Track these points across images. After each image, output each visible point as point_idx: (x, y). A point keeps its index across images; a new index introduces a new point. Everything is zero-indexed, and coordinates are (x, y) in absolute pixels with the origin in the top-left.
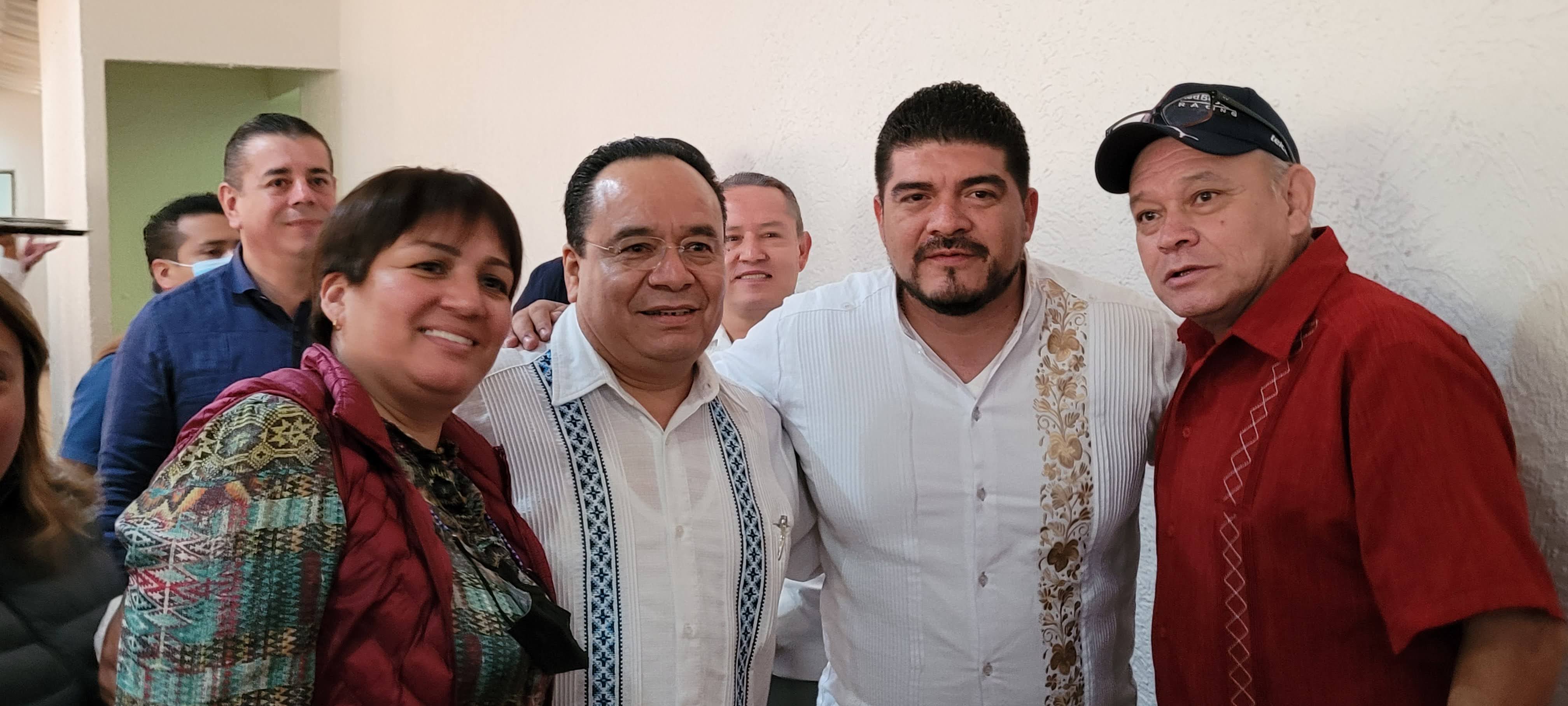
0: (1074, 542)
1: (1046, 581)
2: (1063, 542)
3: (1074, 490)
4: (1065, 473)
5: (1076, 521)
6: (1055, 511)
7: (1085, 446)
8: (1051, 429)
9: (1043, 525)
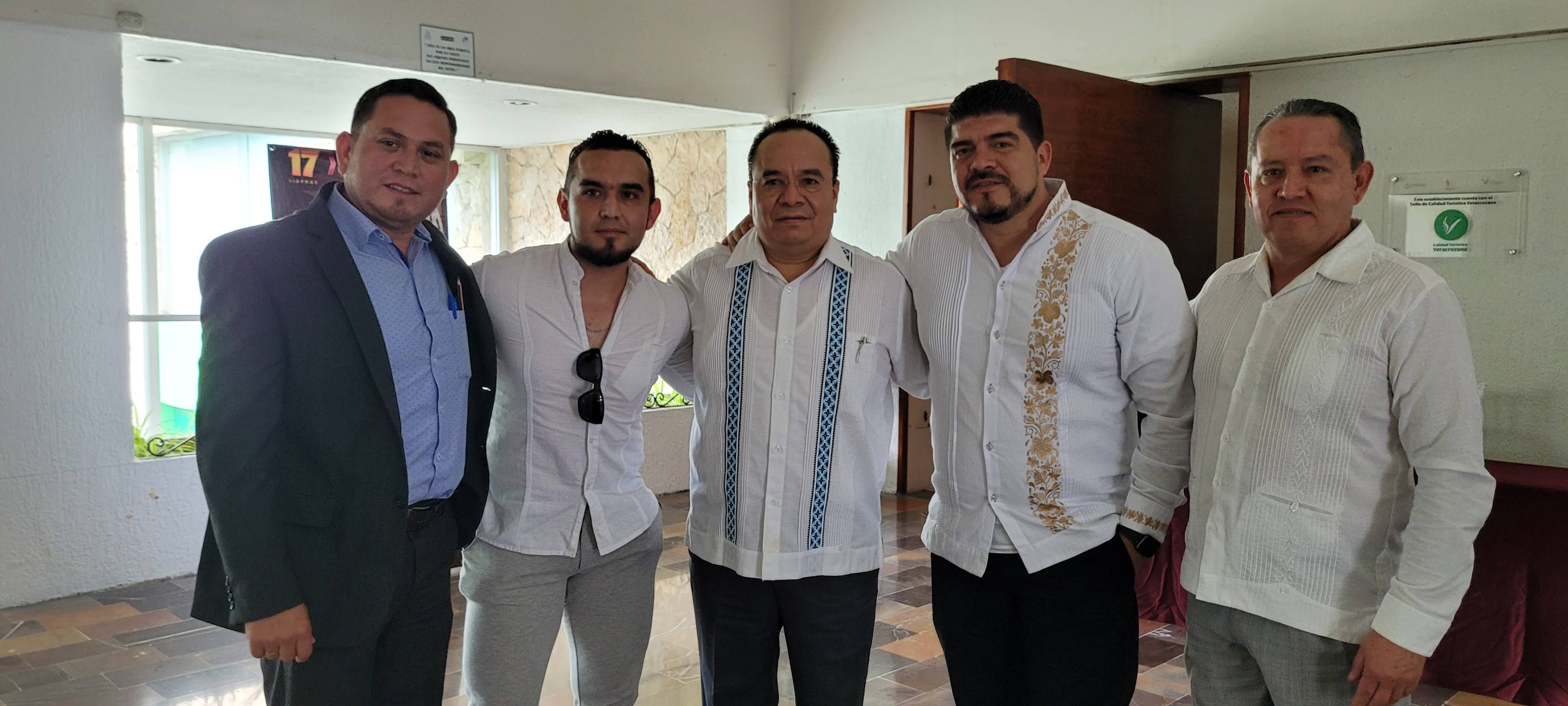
0: (1049, 372)
1: (1030, 395)
2: (1041, 371)
4: (1046, 326)
7: (1062, 311)
8: (1043, 299)
9: (1029, 359)
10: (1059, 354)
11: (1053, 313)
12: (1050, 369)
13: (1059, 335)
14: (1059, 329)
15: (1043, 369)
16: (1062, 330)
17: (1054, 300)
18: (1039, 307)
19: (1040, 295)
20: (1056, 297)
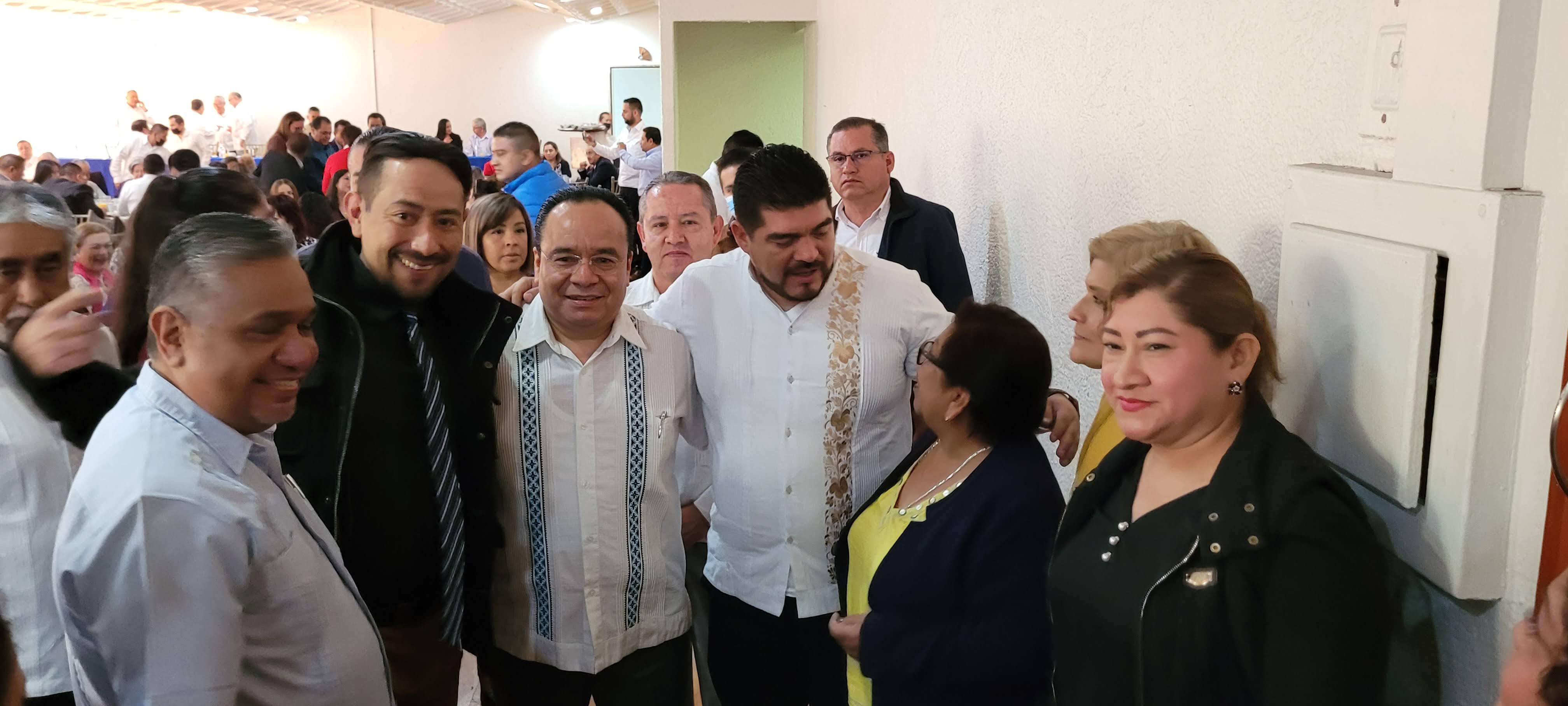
0: (847, 411)
1: (829, 436)
2: (840, 411)
3: (848, 377)
4: (843, 366)
5: (848, 397)
6: (835, 390)
7: (856, 351)
8: (835, 339)
9: (828, 399)
10: (856, 392)
11: (848, 353)
13: (856, 374)
14: (855, 368)
15: (843, 408)
17: (846, 341)
18: (833, 347)
19: (831, 336)
20: (849, 338)
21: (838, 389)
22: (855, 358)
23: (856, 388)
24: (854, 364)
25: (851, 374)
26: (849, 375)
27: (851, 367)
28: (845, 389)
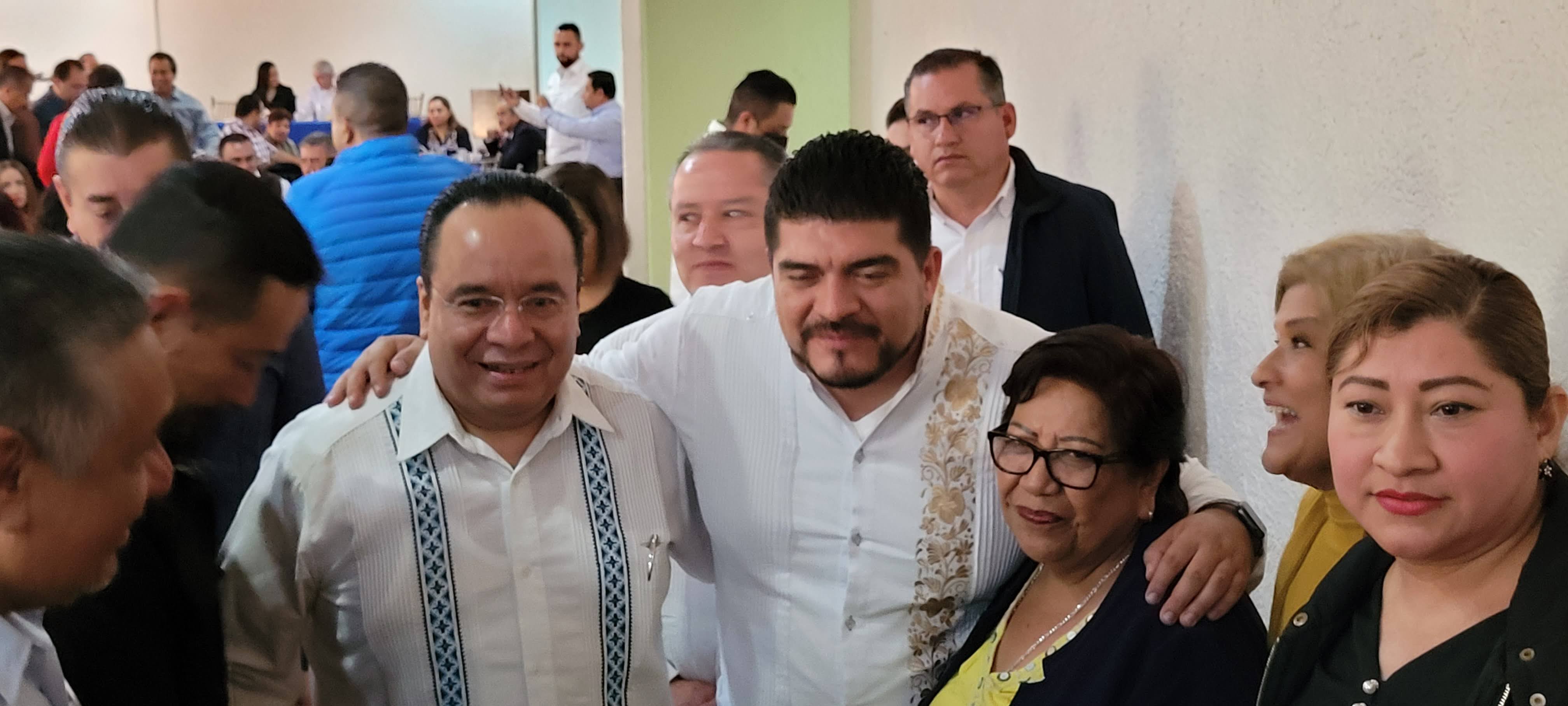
0: (950, 598)
1: (917, 627)
2: (938, 597)
3: (952, 546)
4: (945, 528)
5: (953, 577)
6: (930, 566)
7: (968, 502)
8: (934, 481)
9: (917, 580)
10: (966, 571)
11: (953, 505)
12: (953, 594)
13: (967, 542)
14: (966, 532)
15: (942, 595)
16: (970, 534)
17: (953, 484)
18: (929, 495)
19: (928, 475)
20: (956, 479)
21: (936, 566)
22: (967, 516)
23: (967, 564)
24: (964, 525)
25: (958, 541)
26: (954, 543)
27: (958, 530)
28: (947, 566)
